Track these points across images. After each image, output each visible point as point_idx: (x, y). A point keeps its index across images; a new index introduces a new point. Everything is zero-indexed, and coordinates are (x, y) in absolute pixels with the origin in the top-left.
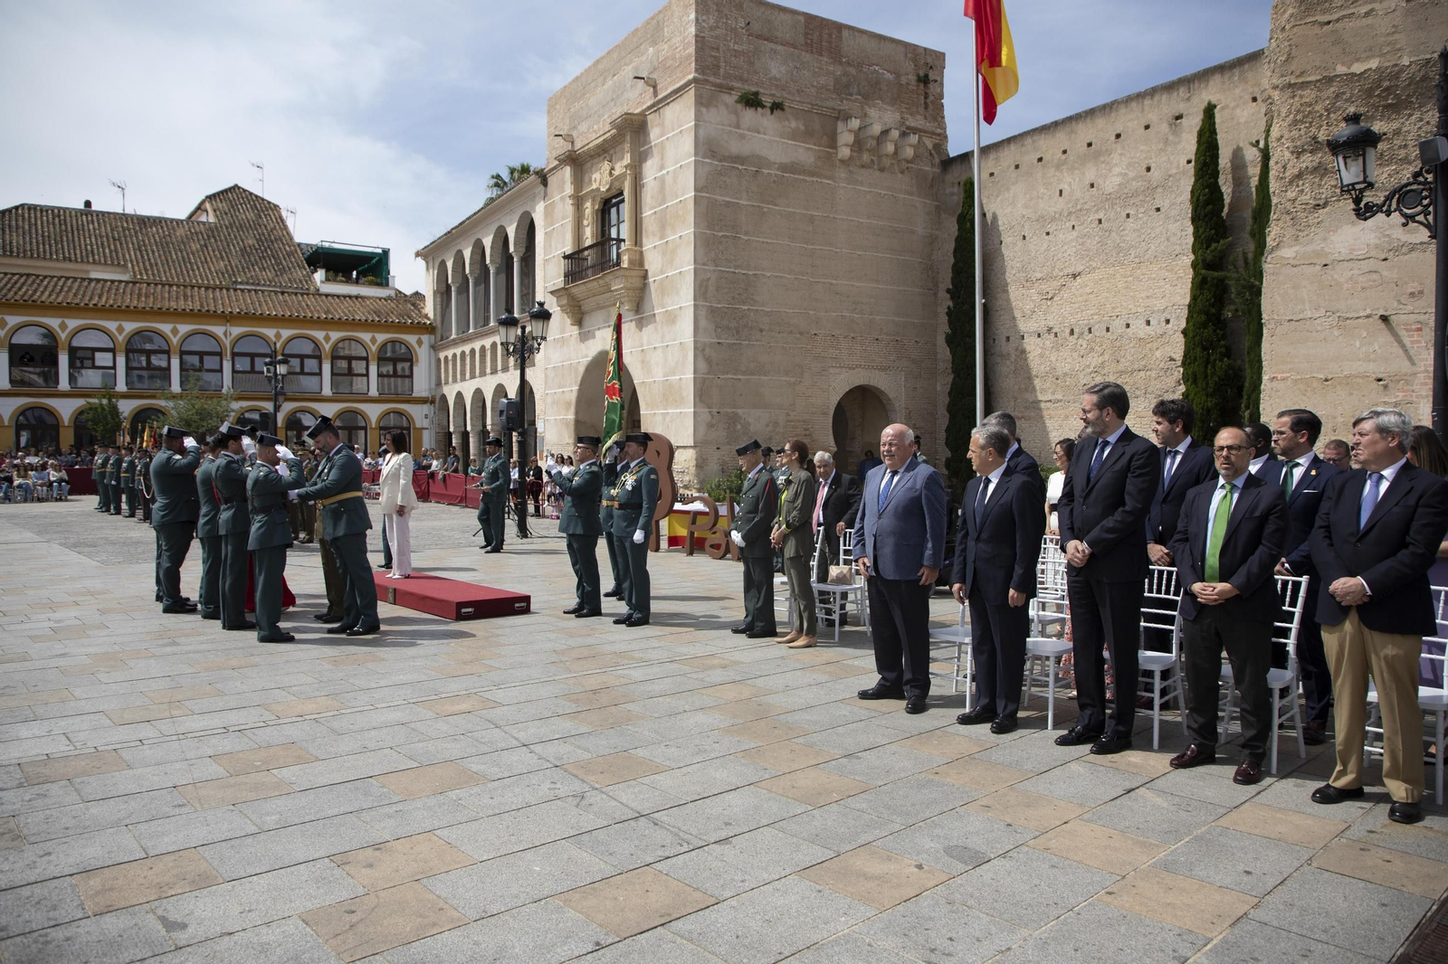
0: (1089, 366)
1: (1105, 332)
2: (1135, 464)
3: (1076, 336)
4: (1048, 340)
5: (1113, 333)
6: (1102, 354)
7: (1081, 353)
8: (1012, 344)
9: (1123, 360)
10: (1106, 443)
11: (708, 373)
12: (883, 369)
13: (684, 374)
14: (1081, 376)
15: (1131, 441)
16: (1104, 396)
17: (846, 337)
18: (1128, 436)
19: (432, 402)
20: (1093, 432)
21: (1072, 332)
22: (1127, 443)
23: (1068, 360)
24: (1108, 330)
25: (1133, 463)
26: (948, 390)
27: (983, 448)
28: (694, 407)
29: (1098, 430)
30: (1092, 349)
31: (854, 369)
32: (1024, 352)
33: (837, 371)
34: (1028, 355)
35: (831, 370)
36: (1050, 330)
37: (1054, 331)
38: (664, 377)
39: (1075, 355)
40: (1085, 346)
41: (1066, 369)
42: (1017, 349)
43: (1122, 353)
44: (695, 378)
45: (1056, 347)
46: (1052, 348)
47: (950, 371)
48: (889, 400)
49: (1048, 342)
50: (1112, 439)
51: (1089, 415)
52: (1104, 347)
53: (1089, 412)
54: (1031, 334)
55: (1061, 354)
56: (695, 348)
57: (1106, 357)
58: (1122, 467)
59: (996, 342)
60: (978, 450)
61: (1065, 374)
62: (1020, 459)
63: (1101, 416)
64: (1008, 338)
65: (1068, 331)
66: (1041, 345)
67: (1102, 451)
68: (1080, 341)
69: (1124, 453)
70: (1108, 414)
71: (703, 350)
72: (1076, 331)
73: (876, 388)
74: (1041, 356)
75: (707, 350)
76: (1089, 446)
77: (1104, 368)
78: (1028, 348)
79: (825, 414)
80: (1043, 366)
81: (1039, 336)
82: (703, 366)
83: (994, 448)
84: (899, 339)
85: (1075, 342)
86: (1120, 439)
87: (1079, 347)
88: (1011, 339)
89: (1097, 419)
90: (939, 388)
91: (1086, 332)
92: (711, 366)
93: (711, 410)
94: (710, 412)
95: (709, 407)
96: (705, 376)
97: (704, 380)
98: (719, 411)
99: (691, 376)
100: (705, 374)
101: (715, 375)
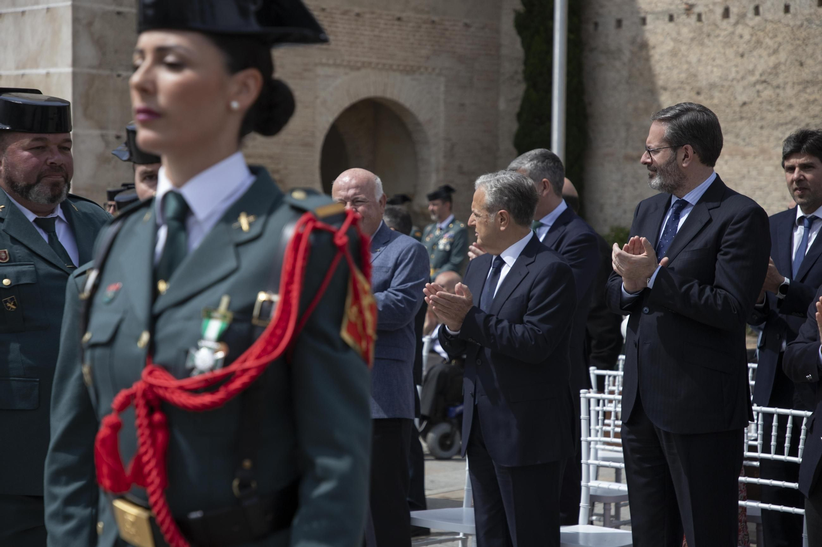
0: (752, 72)
1: (781, 13)
2: (727, 238)
3: (733, 19)
4: (686, 27)
5: (795, 15)
6: (776, 51)
7: (741, 50)
8: (627, 33)
9: (810, 62)
10: (683, 205)
11: (100, 66)
12: (409, 71)
13: (55, 65)
14: (739, 88)
15: (722, 200)
16: (680, 127)
17: (345, 13)
18: (718, 191)
20: (662, 186)
21: (726, 13)
22: (716, 204)
23: (718, 62)
24: (787, 9)
25: (725, 238)
26: (517, 110)
27: (490, 209)
29: (670, 181)
30: (759, 43)
31: (358, 69)
32: (644, 46)
33: (330, 71)
34: (652, 52)
35: (321, 71)
36: (689, 9)
37: (697, 10)
38: (17, 68)
39: (730, 52)
40: (747, 37)
41: (716, 75)
42: (633, 42)
43: (809, 50)
44: (75, 75)
45: (699, 39)
46: (693, 39)
47: (520, 77)
48: (418, 124)
49: (685, 30)
50: (692, 197)
51: (656, 158)
52: (779, 39)
53: (656, 151)
54: (657, 15)
55: (706, 51)
56: (76, 20)
57: (782, 56)
58: (706, 244)
59: (600, 28)
60: (483, 213)
61: (712, 86)
62: (569, 227)
63: (675, 159)
64: (619, 23)
65: (719, 11)
66: (674, 35)
67: (677, 217)
68: (740, 29)
69: (710, 221)
70: (686, 156)
71: (90, 24)
72: (734, 10)
73: (396, 104)
74: (674, 53)
75: (97, 25)
76: (656, 209)
77: (777, 75)
78: (652, 40)
79: (307, 145)
80: (675, 72)
81: (671, 18)
82: (89, 53)
83: (509, 210)
84: (435, 18)
85: (730, 29)
86: (705, 198)
87: (737, 39)
88: (625, 23)
89: (669, 163)
90: (502, 105)
91: (750, 14)
92: (104, 54)
93: (104, 132)
94: (103, 136)
95: (101, 126)
96: (94, 71)
97: (92, 79)
98: (119, 134)
99: (69, 70)
100: (93, 67)
101: (112, 70)
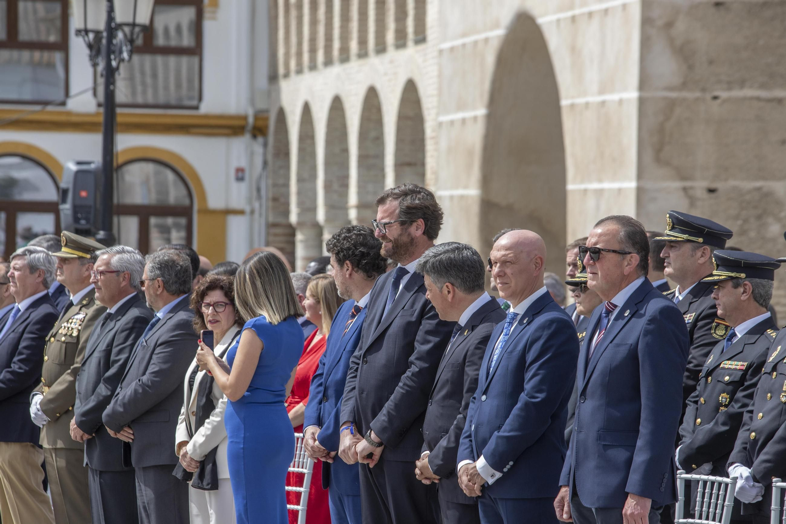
11: (684, 86)
19: (259, 131)
28: (640, 176)
38: (600, 93)
44: (642, 102)
71: (669, 25)
75: (681, 26)
92: (691, 67)
93: (688, 184)
94: (685, 189)
95: (682, 175)
96: (674, 95)
97: (671, 104)
98: (713, 186)
99: (633, 95)
100: (670, 89)
101: (704, 90)
